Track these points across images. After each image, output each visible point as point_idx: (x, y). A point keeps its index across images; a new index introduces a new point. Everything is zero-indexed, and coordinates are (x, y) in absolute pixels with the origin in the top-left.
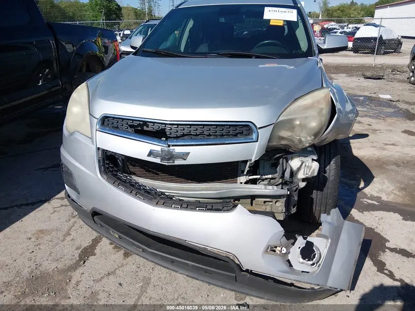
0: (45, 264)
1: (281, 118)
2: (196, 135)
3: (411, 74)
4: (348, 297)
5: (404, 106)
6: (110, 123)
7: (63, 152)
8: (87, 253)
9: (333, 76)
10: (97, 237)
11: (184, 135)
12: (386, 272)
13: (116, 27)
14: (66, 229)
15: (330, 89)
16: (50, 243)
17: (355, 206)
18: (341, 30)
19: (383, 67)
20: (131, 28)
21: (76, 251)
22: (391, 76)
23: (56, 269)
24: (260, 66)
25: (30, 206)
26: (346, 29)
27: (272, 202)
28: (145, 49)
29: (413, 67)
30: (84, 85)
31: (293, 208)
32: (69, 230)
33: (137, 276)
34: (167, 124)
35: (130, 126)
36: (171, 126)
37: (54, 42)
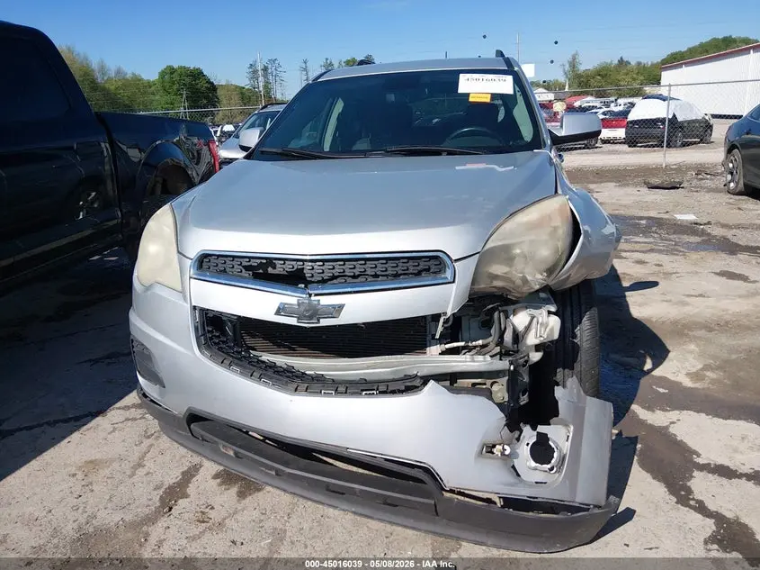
0: (102, 514)
1: (490, 244)
2: (354, 277)
3: (729, 177)
4: (627, 545)
5: (717, 231)
6: (212, 266)
7: (134, 318)
8: (173, 495)
9: (592, 186)
10: (190, 468)
11: (334, 277)
12: (692, 503)
13: (208, 120)
14: (135, 457)
15: (567, 197)
16: (109, 481)
17: (636, 399)
18: (605, 109)
19: (681, 169)
20: (234, 120)
21: (156, 492)
22: (695, 182)
23: (121, 523)
24: (457, 168)
25: (72, 423)
26: (613, 108)
27: (485, 384)
28: (264, 149)
29: (731, 165)
30: (166, 208)
31: (523, 395)
32: (142, 458)
33: (261, 527)
34: (306, 261)
35: (245, 267)
36: (313, 264)
37: (108, 145)
